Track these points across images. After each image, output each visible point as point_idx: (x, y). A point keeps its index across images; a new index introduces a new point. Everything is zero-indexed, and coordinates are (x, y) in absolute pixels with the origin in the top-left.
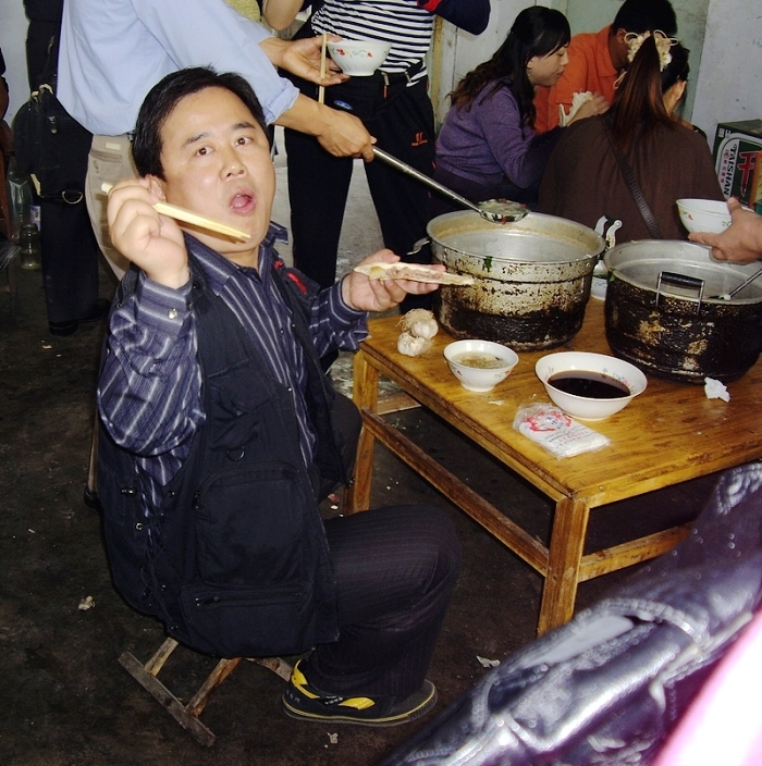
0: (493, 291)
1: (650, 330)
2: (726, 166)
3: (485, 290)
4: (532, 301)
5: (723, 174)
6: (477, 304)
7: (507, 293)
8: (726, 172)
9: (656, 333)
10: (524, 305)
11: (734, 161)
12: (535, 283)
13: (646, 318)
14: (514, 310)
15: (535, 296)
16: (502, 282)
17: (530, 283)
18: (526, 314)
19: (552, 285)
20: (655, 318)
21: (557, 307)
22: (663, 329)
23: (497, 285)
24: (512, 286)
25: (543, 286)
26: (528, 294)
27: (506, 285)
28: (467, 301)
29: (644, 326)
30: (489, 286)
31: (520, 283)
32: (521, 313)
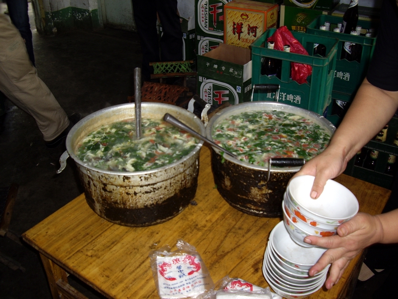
0: (135, 194)
1: (260, 193)
2: (204, 13)
3: (128, 194)
4: (167, 192)
5: (203, 17)
6: (124, 204)
7: (147, 192)
8: (204, 16)
9: (266, 194)
10: (162, 197)
11: (207, 10)
12: (166, 180)
13: (255, 185)
14: (154, 202)
15: (168, 188)
16: (142, 186)
17: (163, 181)
18: (164, 201)
19: (179, 176)
20: (263, 185)
21: (185, 188)
22: (270, 191)
23: (138, 190)
24: (149, 187)
25: (172, 179)
26: (163, 188)
27: (145, 187)
28: (116, 202)
29: (254, 191)
30: (131, 191)
31: (156, 184)
32: (160, 202)
